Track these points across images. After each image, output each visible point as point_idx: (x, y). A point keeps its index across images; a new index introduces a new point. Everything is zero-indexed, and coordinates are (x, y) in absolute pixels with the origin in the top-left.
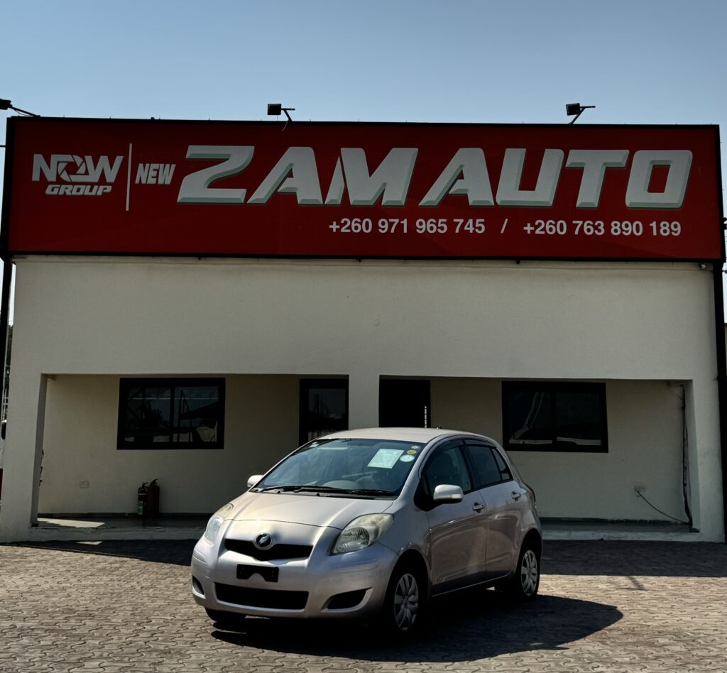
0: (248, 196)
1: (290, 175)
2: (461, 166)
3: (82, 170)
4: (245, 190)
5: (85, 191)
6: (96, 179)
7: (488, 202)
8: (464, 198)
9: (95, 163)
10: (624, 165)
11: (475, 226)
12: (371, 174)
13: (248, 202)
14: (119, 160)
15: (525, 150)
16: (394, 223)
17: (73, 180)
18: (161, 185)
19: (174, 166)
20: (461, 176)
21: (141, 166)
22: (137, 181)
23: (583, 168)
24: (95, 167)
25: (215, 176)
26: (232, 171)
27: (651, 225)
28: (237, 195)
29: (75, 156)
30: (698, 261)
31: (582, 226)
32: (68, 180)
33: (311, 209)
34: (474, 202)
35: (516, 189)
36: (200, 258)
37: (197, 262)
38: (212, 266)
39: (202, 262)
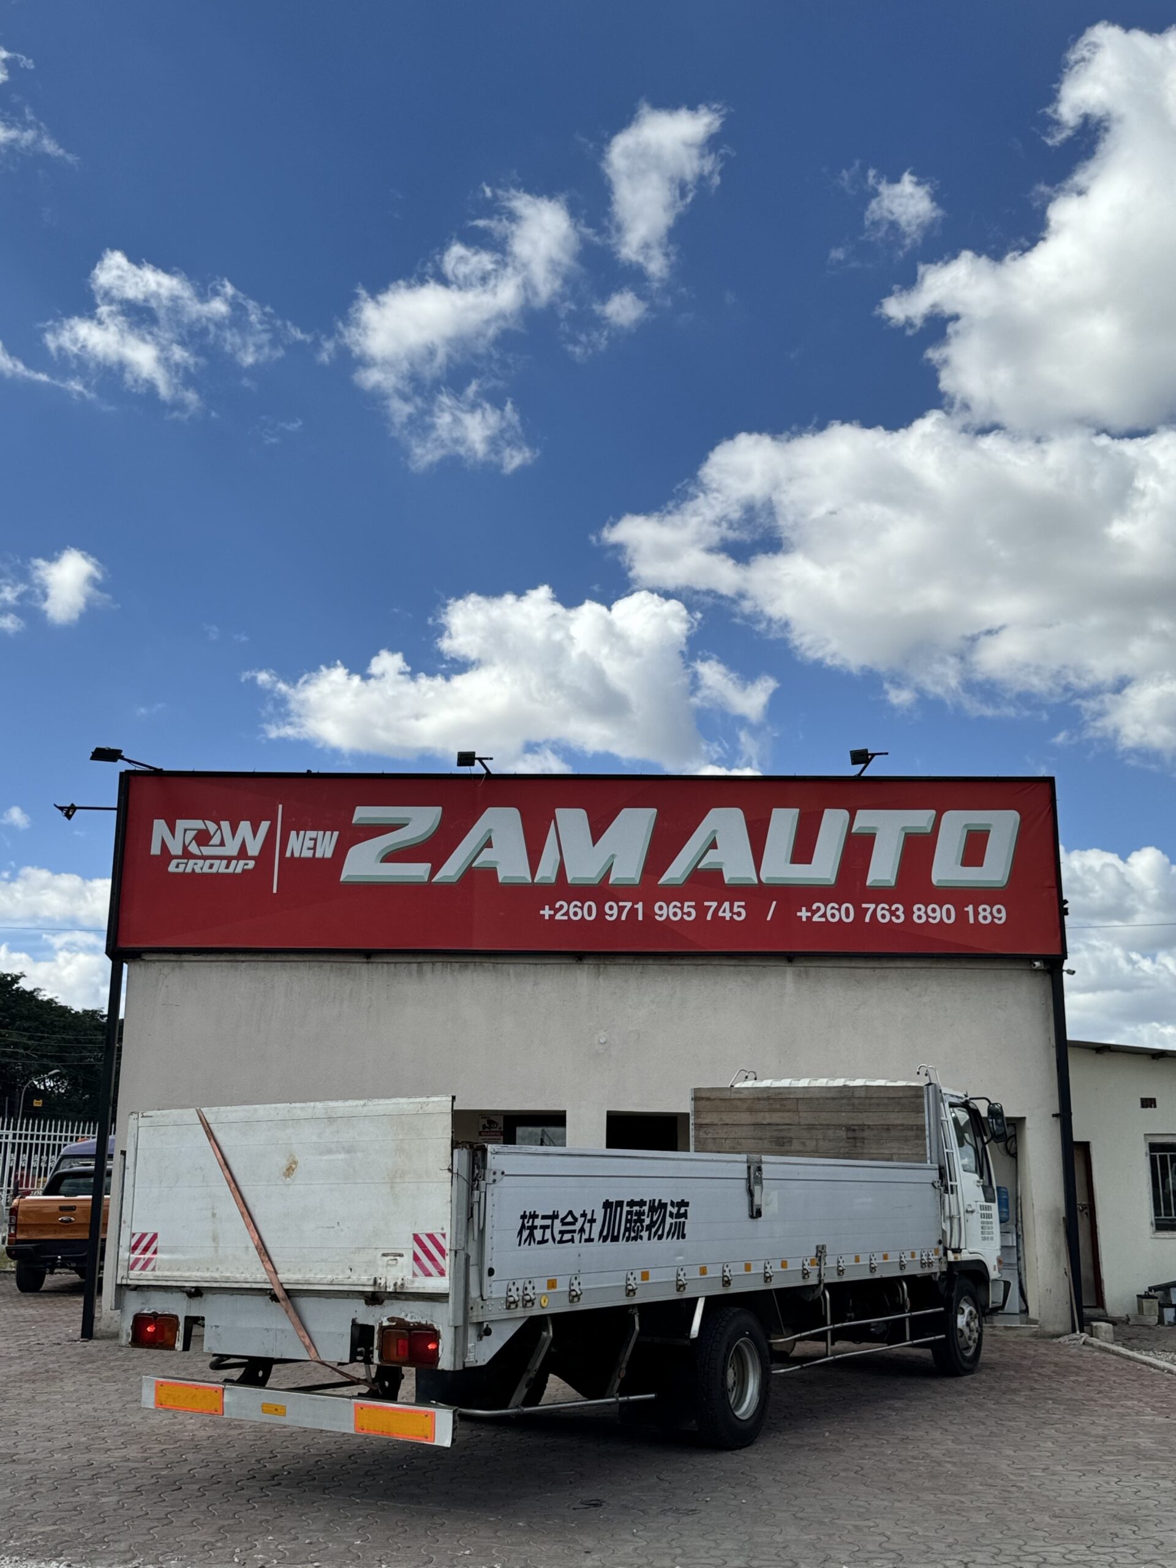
0: (434, 872)
1: (489, 844)
2: (714, 832)
3: (216, 840)
4: (427, 866)
5: (220, 867)
6: (235, 853)
7: (750, 879)
8: (718, 874)
9: (234, 830)
10: (929, 830)
11: (734, 911)
12: (595, 842)
13: (433, 880)
14: (265, 826)
15: (797, 811)
16: (626, 906)
17: (204, 854)
18: (319, 859)
19: (336, 834)
20: (713, 845)
21: (293, 833)
22: (288, 854)
23: (875, 834)
24: (234, 834)
25: (389, 846)
26: (413, 839)
27: (966, 909)
28: (418, 871)
29: (206, 822)
30: (1029, 959)
31: (875, 911)
32: (199, 853)
33: (516, 890)
34: (731, 879)
35: (786, 861)
36: (368, 954)
37: (365, 960)
38: (385, 965)
39: (372, 960)
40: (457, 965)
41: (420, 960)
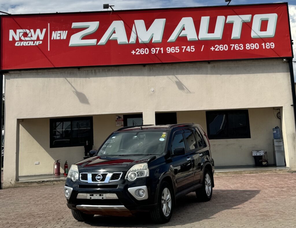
0: (98, 42)
1: (114, 32)
2: (184, 25)
4: (96, 40)
5: (31, 44)
6: (35, 39)
7: (195, 39)
8: (185, 38)
10: (250, 21)
11: (191, 49)
12: (147, 30)
13: (98, 44)
14: (44, 30)
15: (209, 17)
16: (157, 49)
17: (26, 40)
18: (62, 40)
19: (67, 32)
20: (184, 29)
21: (53, 32)
22: (52, 39)
23: (233, 23)
24: (35, 34)
25: (83, 35)
26: (91, 32)
27: (262, 44)
28: (93, 42)
29: (26, 30)
30: (282, 58)
31: (234, 47)
32: (24, 39)
33: (124, 46)
34: (190, 39)
35: (206, 33)
36: (79, 68)
37: (78, 70)
38: (84, 71)
39: (80, 70)
40: (106, 70)
41: (95, 69)
